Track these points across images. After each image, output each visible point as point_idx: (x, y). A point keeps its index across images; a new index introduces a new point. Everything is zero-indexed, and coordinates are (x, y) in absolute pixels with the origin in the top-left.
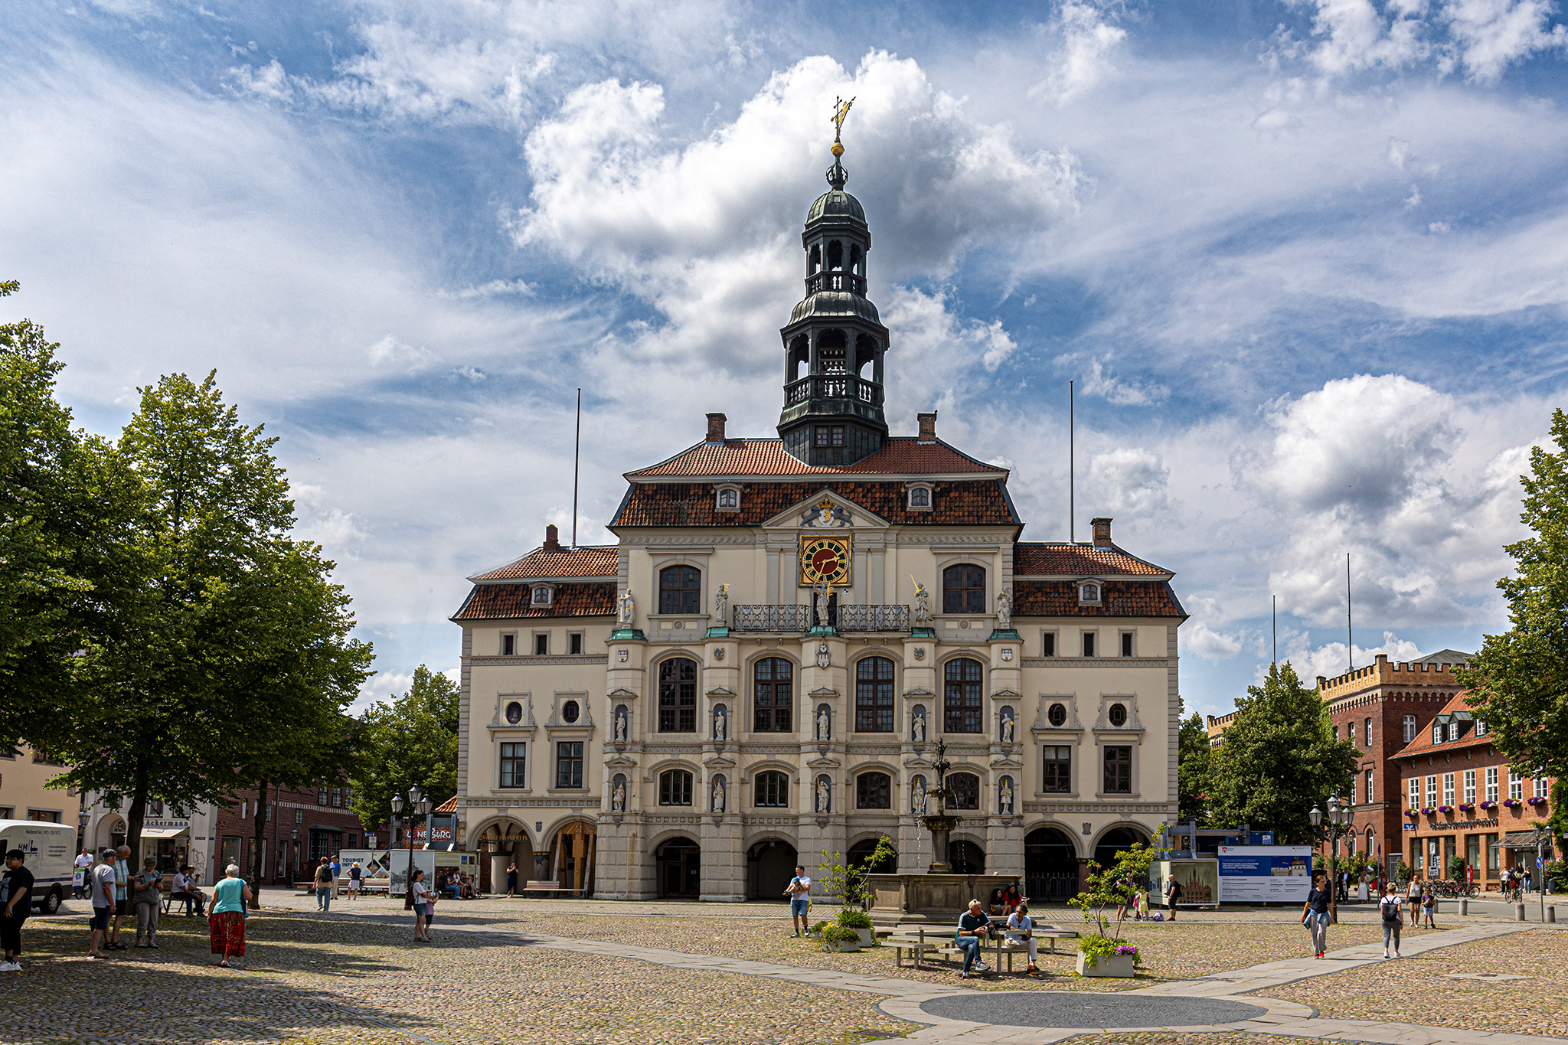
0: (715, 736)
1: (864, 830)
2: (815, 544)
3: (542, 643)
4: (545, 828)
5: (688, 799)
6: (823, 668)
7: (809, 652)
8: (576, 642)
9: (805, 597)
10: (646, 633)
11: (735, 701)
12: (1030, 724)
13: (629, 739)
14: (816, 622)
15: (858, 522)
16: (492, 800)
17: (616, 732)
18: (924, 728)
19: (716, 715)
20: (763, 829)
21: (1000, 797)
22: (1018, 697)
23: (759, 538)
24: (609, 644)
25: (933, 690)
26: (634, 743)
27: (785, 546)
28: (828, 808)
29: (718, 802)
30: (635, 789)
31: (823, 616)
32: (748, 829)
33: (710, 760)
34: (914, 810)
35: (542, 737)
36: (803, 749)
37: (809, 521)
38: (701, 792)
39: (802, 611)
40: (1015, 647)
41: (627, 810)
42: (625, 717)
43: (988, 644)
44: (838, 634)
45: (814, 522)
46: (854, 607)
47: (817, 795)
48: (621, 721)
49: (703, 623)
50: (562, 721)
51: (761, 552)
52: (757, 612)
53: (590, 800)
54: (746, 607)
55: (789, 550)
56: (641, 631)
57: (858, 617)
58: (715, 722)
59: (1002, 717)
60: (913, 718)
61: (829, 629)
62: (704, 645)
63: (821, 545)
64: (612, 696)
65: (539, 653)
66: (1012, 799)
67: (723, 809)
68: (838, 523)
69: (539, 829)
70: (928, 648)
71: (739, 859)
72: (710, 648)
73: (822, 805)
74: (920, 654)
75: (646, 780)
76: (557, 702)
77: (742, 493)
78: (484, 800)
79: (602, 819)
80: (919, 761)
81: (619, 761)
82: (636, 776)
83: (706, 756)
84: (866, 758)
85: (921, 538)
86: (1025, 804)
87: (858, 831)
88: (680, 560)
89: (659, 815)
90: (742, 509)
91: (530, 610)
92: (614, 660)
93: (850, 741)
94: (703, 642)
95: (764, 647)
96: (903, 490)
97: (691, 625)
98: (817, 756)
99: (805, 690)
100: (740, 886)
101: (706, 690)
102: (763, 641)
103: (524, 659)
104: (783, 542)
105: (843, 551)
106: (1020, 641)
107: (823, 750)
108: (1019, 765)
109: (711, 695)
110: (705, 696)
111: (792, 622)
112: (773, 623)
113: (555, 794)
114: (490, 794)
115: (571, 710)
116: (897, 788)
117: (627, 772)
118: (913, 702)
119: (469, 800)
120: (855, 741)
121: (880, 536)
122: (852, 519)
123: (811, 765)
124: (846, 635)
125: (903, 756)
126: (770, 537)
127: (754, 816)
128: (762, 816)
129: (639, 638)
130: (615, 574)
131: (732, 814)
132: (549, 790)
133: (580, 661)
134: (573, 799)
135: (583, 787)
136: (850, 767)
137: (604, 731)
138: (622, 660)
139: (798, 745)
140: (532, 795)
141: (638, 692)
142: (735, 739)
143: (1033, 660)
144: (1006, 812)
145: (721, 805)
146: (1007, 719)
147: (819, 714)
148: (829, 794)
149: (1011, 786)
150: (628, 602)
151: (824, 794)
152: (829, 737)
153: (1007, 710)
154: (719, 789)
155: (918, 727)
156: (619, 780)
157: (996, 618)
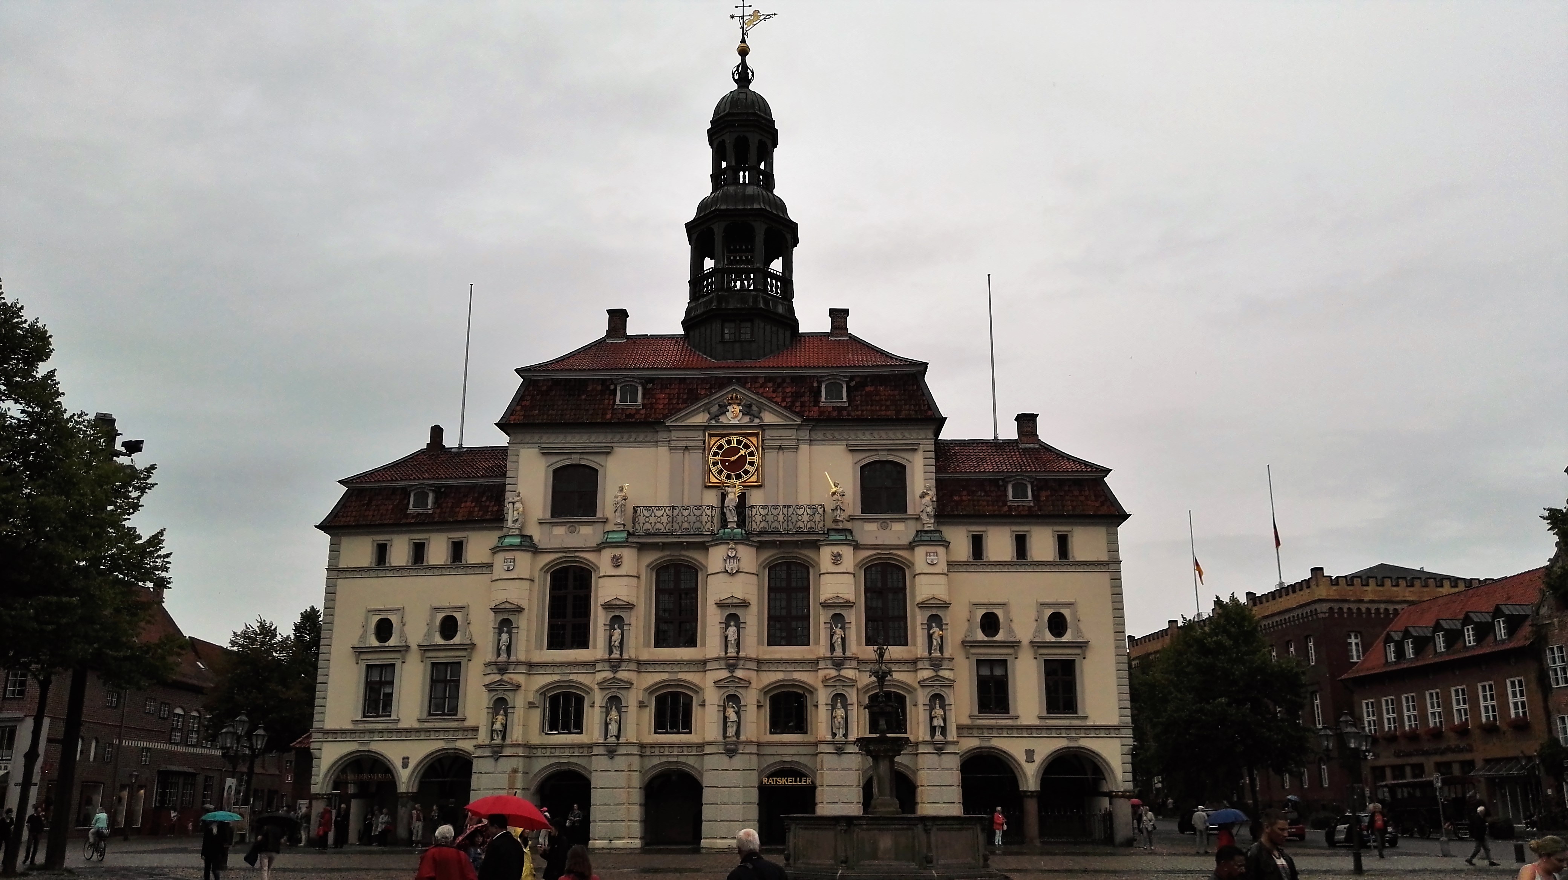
1: (778, 759)
2: (723, 441)
3: (419, 551)
4: (412, 764)
5: (579, 726)
6: (732, 575)
7: (716, 558)
8: (457, 550)
9: (711, 498)
10: (536, 539)
11: (634, 613)
12: (960, 637)
13: (513, 659)
14: (724, 523)
15: (769, 418)
16: (352, 732)
17: (498, 651)
18: (843, 640)
19: (612, 629)
20: (664, 759)
21: (931, 719)
22: (945, 606)
23: (663, 435)
24: (495, 550)
25: (852, 598)
26: (518, 663)
27: (689, 444)
28: (738, 733)
29: (613, 728)
30: (518, 715)
31: (732, 518)
32: (646, 760)
33: (605, 681)
34: (834, 735)
35: (414, 658)
36: (709, 666)
37: (716, 417)
38: (593, 717)
39: (709, 512)
40: (941, 550)
41: (508, 741)
42: (510, 633)
43: (911, 547)
44: (746, 539)
45: (722, 419)
46: (765, 507)
47: (725, 718)
48: (505, 636)
49: (599, 527)
50: (439, 640)
51: (663, 451)
52: (659, 513)
53: (466, 730)
54: (648, 509)
55: (695, 448)
56: (531, 537)
57: (770, 518)
58: (611, 636)
59: (930, 628)
60: (832, 629)
62: (600, 551)
63: (729, 442)
64: (496, 610)
65: (415, 563)
66: (945, 720)
67: (618, 737)
68: (746, 419)
69: (405, 766)
70: (847, 552)
71: (637, 796)
72: (607, 555)
73: (731, 731)
74: (837, 559)
75: (531, 705)
76: (432, 618)
77: (644, 389)
78: (344, 732)
79: (479, 753)
80: (840, 678)
81: (500, 683)
82: (519, 701)
83: (599, 677)
84: (780, 676)
85: (836, 434)
86: (960, 728)
87: (771, 760)
88: (575, 460)
89: (544, 747)
90: (644, 405)
91: (406, 516)
92: (499, 569)
93: (761, 657)
94: (599, 549)
95: (667, 553)
96: (815, 385)
97: (586, 530)
98: (724, 674)
99: (711, 601)
100: (636, 828)
101: (601, 601)
102: (665, 546)
103: (399, 570)
104: (687, 439)
105: (752, 449)
106: (946, 544)
107: (732, 667)
108: (950, 684)
109: (607, 606)
110: (600, 608)
111: (698, 525)
112: (676, 526)
113: (427, 725)
114: (349, 726)
115: (449, 627)
116: (813, 708)
117: (509, 696)
118: (832, 612)
119: (326, 732)
120: (767, 657)
121: (791, 433)
122: (762, 415)
123: (718, 684)
124: (756, 539)
125: (821, 673)
126: (675, 435)
127: (652, 746)
128: (662, 746)
129: (528, 545)
130: (504, 475)
131: (628, 744)
132: (420, 720)
133: (461, 571)
134: (446, 730)
135: (460, 715)
136: (762, 686)
137: (485, 652)
138: (508, 570)
139: (704, 662)
140: (400, 725)
141: (524, 604)
142: (633, 657)
143: (960, 564)
144: (938, 737)
145: (615, 733)
146: (935, 630)
147: (727, 626)
148: (739, 718)
149: (943, 707)
150: (517, 505)
151: (733, 716)
152: (738, 653)
153: (935, 620)
154: (614, 714)
155: (837, 640)
156: (500, 705)
157: (918, 519)
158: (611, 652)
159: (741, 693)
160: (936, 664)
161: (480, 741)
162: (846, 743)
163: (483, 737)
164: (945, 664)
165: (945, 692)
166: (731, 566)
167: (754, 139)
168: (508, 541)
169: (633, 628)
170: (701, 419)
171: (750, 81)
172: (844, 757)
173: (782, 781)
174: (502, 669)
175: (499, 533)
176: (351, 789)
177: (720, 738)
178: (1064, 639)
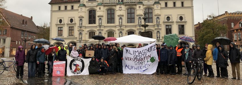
0: (99, 24)
6: (120, 10)
7: (117, 7)
8: (72, 7)
10: (86, 5)
11: (103, 17)
12: (163, 21)
13: (82, 26)
14: (119, 1)
17: (80, 24)
18: (141, 22)
19: (99, 20)
21: (157, 35)
22: (160, 15)
24: (79, 7)
25: (143, 14)
26: (83, 26)
30: (83, 35)
35: (66, 26)
36: (117, 27)
40: (159, 5)
42: (82, 21)
43: (154, 5)
48: (81, 22)
49: (97, 3)
50: (70, 23)
53: (75, 38)
57: (127, 0)
58: (99, 22)
59: (157, 19)
60: (139, 20)
61: (122, 3)
62: (97, 7)
64: (79, 17)
65: (65, 9)
66: (160, 36)
74: (140, 7)
75: (86, 34)
76: (69, 19)
79: (77, 42)
80: (140, 29)
81: (80, 30)
82: (84, 33)
83: (98, 29)
84: (129, 28)
86: (162, 37)
91: (63, 1)
92: (80, 10)
95: (109, 7)
97: (94, 3)
98: (119, 28)
99: (117, 15)
101: (97, 16)
103: (62, 11)
107: (121, 27)
108: (161, 29)
111: (114, 2)
112: (110, 2)
115: (72, 20)
116: (136, 34)
117: (82, 32)
118: (139, 17)
119: (52, 39)
120: (127, 25)
123: (118, 30)
124: (125, 4)
125: (137, 28)
129: (84, 5)
132: (67, 36)
133: (73, 11)
134: (72, 38)
135: (74, 36)
136: (126, 30)
137: (78, 24)
140: (64, 37)
141: (84, 16)
142: (103, 25)
143: (163, 8)
144: (158, 39)
146: (158, 20)
147: (120, 20)
149: (159, 33)
151: (121, 35)
153: (158, 18)
155: (140, 22)
159: (122, 31)
160: (158, 26)
161: (77, 40)
164: (160, 26)
165: (160, 31)
168: (81, 5)
169: (103, 20)
173: (130, 47)
174: (81, 28)
178: (182, 21)
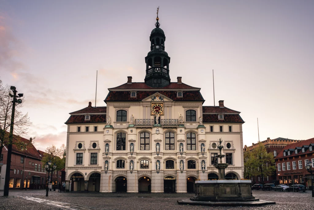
1: (168, 174)
2: (155, 105)
3: (87, 129)
4: (87, 174)
5: (124, 167)
6: (158, 134)
7: (154, 131)
8: (96, 128)
9: (152, 117)
10: (113, 126)
11: (136, 142)
12: (208, 148)
13: (109, 152)
14: (155, 123)
15: (165, 100)
16: (74, 167)
17: (106, 150)
18: (183, 149)
19: (131, 146)
20: (143, 174)
21: (202, 165)
22: (205, 141)
23: (141, 103)
24: (104, 129)
25: (184, 140)
26: (110, 153)
27: (147, 105)
28: (159, 168)
29: (132, 167)
30: (110, 165)
31: (157, 122)
32: (139, 174)
33: (129, 157)
34: (181, 169)
35: (87, 152)
36: (153, 154)
37: (153, 100)
38: (127, 165)
39: (152, 121)
40: (204, 129)
41: (108, 170)
42: (108, 146)
43: (197, 129)
44: (161, 127)
45: (155, 100)
46: (165, 120)
47: (157, 165)
48: (107, 147)
49: (127, 124)
50: (92, 148)
51: (141, 107)
52: (141, 121)
53: (99, 167)
54: (138, 120)
55: (149, 106)
56: (112, 126)
57: (166, 122)
58: (131, 147)
59: (202, 146)
60: (180, 146)
63: (156, 105)
64: (105, 142)
65: (87, 131)
66: (205, 166)
67: (133, 169)
68: (160, 100)
69: (86, 175)
70: (183, 129)
71: (137, 182)
72: (130, 129)
73: (158, 168)
74: (181, 131)
75: (113, 162)
76: (91, 143)
77: (137, 93)
78: (72, 167)
79: (102, 172)
80: (182, 157)
81: (106, 157)
82: (110, 161)
83: (128, 156)
84: (168, 156)
85: (180, 104)
86: (208, 167)
87: (166, 174)
88: (122, 109)
89: (116, 171)
90: (137, 97)
91: (84, 121)
92: (105, 133)
93: (164, 152)
94: (128, 128)
95: (143, 129)
96: (175, 93)
97: (124, 124)
98: (156, 156)
99: (153, 140)
100: (137, 188)
101: (128, 140)
102: (143, 128)
103: (83, 133)
104: (147, 104)
105: (162, 107)
106: (205, 128)
107: (158, 154)
108: (206, 158)
109: (130, 141)
110: (128, 141)
111: (149, 123)
112: (145, 124)
113: (90, 166)
114: (74, 166)
115: (94, 145)
116: (176, 164)
117: (108, 160)
118: (180, 143)
119: (68, 167)
121: (170, 103)
122: (164, 99)
123: (155, 158)
124: (163, 126)
125: (178, 156)
126: (144, 103)
127: (140, 171)
128: (142, 171)
129: (111, 127)
130: (106, 112)
131: (135, 170)
132: (89, 165)
133: (97, 133)
134: (95, 167)
135: (97, 164)
136: (164, 159)
137: (103, 150)
138: (107, 133)
139: (151, 153)
140: (84, 166)
141: (111, 140)
142: (136, 152)
143: (208, 133)
144: (203, 169)
145: (132, 168)
146: (203, 146)
147: (157, 145)
148: (160, 165)
149: (204, 163)
150: (109, 119)
151: (158, 165)
152: (159, 151)
153: (203, 144)
154: (132, 164)
155: (181, 149)
156: (107, 162)
157: (199, 122)
158: (131, 151)
159: (160, 160)
160: (203, 154)
161: (102, 170)
162: (184, 171)
163: (103, 169)
164: (205, 154)
165: (205, 160)
166: (157, 132)
167: (161, 38)
168: (107, 126)
169: (135, 147)
170: (150, 100)
171: (159, 26)
172: (183, 173)
173: (169, 179)
174: (107, 154)
175: (105, 125)
176: (74, 180)
177: (156, 169)
178: (230, 149)
